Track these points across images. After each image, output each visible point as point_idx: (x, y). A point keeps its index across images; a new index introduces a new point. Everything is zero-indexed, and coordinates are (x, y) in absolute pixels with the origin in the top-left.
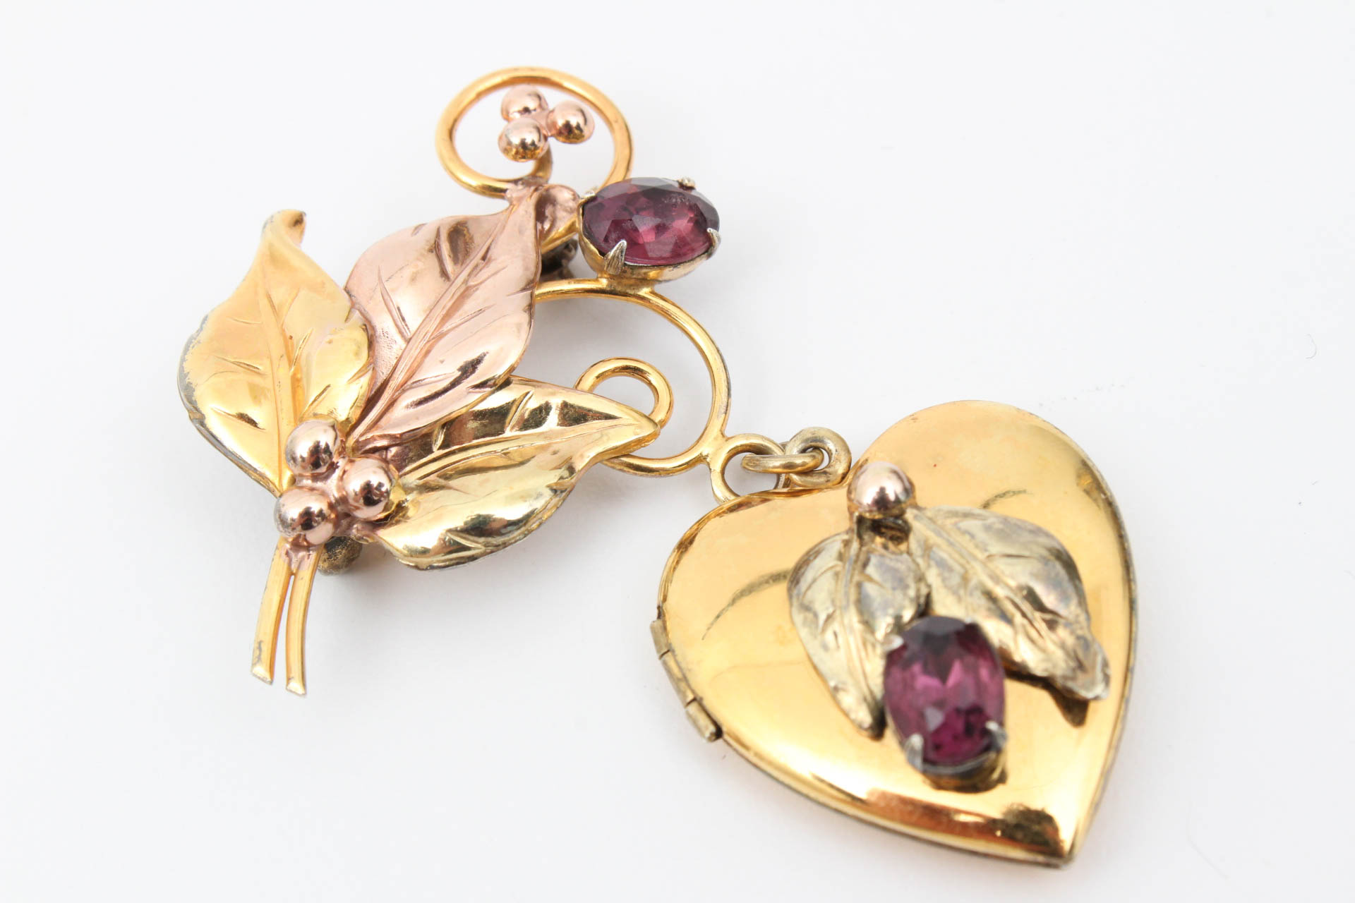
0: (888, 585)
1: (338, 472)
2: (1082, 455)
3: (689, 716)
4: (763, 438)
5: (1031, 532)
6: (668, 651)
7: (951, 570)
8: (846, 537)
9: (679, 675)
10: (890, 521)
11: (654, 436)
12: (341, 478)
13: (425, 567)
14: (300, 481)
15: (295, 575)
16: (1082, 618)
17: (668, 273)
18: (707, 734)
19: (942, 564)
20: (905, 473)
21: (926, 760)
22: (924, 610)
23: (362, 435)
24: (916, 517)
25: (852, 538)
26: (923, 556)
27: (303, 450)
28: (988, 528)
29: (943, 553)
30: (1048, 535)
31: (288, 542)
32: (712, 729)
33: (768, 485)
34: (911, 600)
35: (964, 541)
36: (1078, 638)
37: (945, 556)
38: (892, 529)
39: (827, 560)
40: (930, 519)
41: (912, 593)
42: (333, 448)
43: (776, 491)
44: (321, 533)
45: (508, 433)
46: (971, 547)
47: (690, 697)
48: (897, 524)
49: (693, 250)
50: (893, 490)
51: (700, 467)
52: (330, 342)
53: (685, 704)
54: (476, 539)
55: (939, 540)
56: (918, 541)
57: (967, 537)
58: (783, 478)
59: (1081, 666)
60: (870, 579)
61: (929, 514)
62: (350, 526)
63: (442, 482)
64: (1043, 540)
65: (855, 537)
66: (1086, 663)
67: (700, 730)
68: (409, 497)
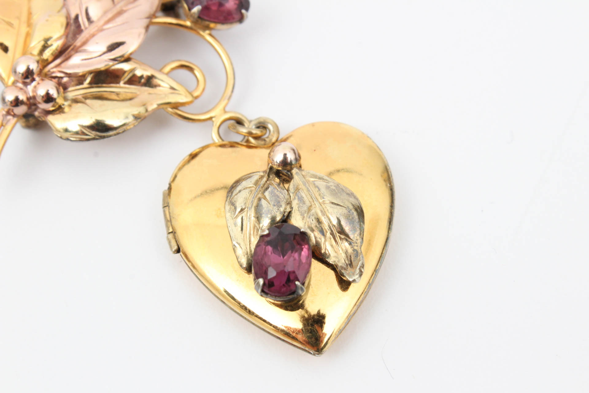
0: (272, 203)
1: (34, 83)
2: (386, 162)
3: (168, 239)
4: (243, 116)
5: (348, 194)
6: (167, 206)
7: (304, 203)
8: (262, 174)
9: (169, 219)
10: (285, 172)
11: (191, 102)
12: (35, 87)
13: (64, 138)
14: (16, 83)
15: (4, 126)
16: (359, 241)
17: (219, 26)
18: (174, 250)
19: (301, 199)
20: (298, 151)
21: (263, 291)
22: (286, 219)
23: (53, 68)
24: (297, 173)
25: (265, 176)
26: (293, 193)
27: (22, 69)
28: (328, 188)
29: (303, 194)
30: (355, 197)
31: (4, 111)
32: (176, 248)
33: (239, 139)
34: (281, 213)
35: (315, 191)
36: (354, 250)
37: (304, 195)
38: (285, 175)
39: (249, 183)
40: (303, 176)
41: (282, 209)
42: (35, 71)
43: (241, 143)
44: (22, 110)
45: (122, 84)
46: (317, 195)
47: (171, 230)
48: (287, 174)
49: (234, 18)
50: (291, 157)
51: (209, 122)
52: (47, 21)
53: (168, 233)
54: (91, 131)
55: (304, 187)
56: (294, 185)
57: (317, 189)
58: (246, 138)
59: (351, 264)
60: (265, 198)
61: (303, 173)
62: (36, 110)
63: (83, 100)
64: (352, 200)
65: (266, 175)
66: (354, 264)
67: (171, 247)
68: (66, 103)
